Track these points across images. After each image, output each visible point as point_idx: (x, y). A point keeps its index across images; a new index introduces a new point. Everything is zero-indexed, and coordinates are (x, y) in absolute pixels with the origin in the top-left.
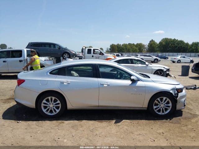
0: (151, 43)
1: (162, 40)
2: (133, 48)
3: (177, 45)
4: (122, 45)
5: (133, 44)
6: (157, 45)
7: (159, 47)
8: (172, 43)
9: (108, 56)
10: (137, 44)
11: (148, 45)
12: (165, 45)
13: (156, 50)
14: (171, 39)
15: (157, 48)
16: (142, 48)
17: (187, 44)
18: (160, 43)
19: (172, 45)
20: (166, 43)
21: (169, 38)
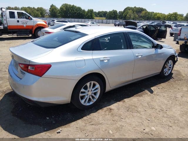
0: (52, 7)
1: (62, 5)
2: (34, 12)
3: (76, 11)
4: (21, 8)
5: (34, 8)
6: (59, 10)
7: (60, 12)
8: (71, 9)
9: (39, 21)
10: (38, 8)
11: (49, 10)
12: (65, 11)
13: (58, 15)
14: (71, 5)
15: (59, 14)
16: (44, 13)
17: (84, 11)
18: (61, 8)
19: (71, 11)
20: (66, 9)
21: (68, 4)
